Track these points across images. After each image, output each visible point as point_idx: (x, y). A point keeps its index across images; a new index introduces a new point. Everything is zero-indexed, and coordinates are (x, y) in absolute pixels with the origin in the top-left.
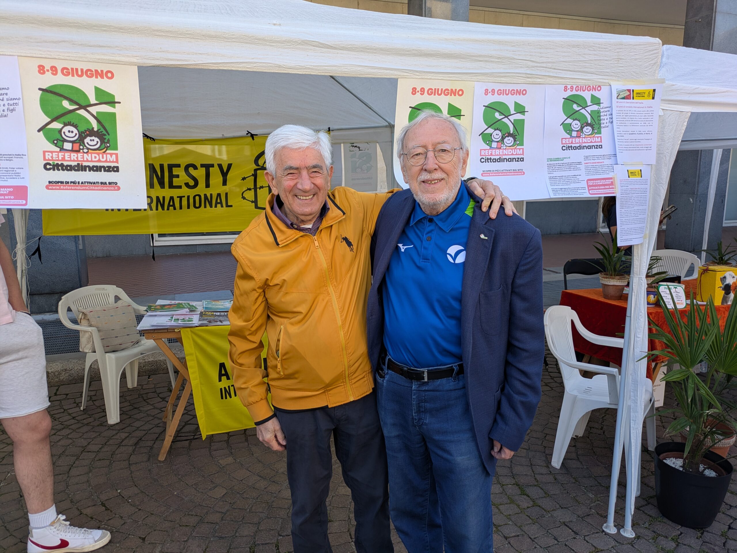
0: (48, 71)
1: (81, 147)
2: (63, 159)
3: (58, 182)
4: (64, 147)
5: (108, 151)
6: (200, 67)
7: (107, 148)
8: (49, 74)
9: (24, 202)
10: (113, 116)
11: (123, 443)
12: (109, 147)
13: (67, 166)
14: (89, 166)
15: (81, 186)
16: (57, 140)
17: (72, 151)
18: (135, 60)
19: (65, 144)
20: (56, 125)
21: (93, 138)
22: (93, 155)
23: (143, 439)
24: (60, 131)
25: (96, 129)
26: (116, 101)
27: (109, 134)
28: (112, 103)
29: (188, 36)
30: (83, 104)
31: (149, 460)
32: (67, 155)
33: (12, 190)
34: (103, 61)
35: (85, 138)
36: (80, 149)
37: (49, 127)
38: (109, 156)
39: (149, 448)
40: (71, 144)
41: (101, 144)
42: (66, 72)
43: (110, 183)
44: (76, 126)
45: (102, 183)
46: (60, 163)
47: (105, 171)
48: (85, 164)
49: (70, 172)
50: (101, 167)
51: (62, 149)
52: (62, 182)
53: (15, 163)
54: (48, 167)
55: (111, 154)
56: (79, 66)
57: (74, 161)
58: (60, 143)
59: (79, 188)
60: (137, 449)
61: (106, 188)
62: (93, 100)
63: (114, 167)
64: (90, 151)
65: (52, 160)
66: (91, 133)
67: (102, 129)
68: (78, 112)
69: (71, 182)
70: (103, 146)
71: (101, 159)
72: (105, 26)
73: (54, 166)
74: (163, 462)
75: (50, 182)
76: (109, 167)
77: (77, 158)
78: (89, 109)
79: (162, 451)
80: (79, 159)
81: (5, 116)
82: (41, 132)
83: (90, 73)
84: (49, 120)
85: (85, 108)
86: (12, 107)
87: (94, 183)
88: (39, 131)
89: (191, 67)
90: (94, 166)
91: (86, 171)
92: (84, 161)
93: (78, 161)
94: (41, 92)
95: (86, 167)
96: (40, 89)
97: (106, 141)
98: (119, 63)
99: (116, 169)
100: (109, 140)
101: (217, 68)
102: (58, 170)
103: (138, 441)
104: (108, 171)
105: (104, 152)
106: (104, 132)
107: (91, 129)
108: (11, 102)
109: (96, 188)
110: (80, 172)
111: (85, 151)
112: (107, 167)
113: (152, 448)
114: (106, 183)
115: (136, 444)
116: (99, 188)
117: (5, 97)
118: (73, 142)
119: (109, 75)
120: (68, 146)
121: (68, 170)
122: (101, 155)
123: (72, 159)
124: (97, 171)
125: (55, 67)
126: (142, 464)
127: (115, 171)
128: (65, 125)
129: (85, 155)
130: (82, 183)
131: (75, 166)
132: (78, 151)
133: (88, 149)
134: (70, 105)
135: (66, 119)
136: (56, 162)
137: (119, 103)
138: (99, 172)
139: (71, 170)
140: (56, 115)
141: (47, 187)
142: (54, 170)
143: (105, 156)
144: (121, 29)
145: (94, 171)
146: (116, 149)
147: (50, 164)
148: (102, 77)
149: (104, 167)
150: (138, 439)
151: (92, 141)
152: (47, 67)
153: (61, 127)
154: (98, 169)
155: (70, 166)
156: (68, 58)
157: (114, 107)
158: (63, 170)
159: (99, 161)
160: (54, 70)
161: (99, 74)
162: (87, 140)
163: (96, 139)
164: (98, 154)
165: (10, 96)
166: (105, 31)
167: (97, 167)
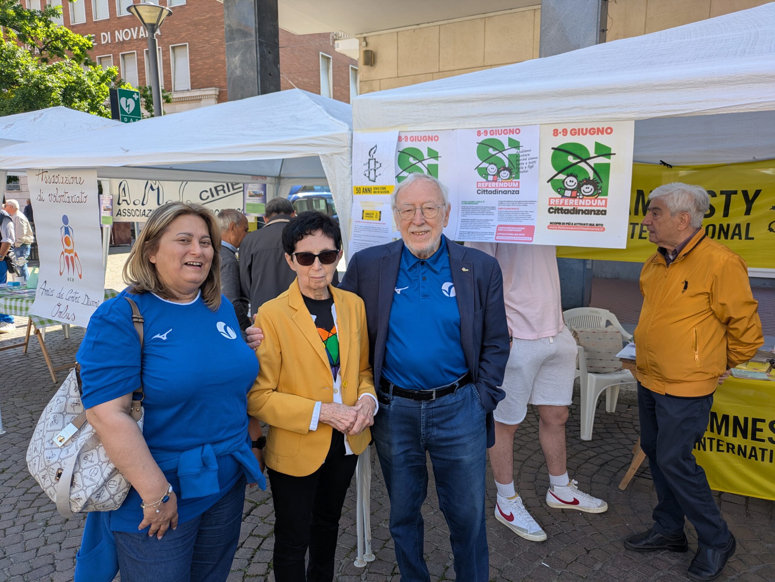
0: (560, 133)
1: (578, 194)
2: (563, 204)
3: (557, 223)
4: (565, 195)
5: (599, 197)
6: (697, 114)
7: (599, 194)
8: (560, 136)
9: (531, 239)
10: (608, 166)
11: (590, 461)
12: (600, 193)
13: (566, 210)
14: (582, 210)
15: (574, 227)
16: (560, 188)
17: (571, 197)
18: (633, 116)
19: (566, 191)
20: (561, 177)
21: (589, 186)
22: (587, 201)
23: (609, 463)
24: (563, 181)
25: (591, 179)
26: (612, 152)
27: (602, 182)
28: (608, 154)
29: (688, 86)
30: (584, 157)
31: (610, 484)
32: (566, 200)
33: (524, 228)
34: (604, 120)
35: (582, 186)
36: (577, 196)
37: (556, 178)
38: (599, 201)
39: (612, 474)
40: (570, 192)
41: (595, 191)
42: (574, 132)
43: (597, 225)
44: (576, 177)
45: (590, 225)
46: (560, 207)
47: (594, 214)
48: (579, 208)
49: (567, 215)
50: (592, 211)
51: (563, 196)
52: (560, 223)
53: (529, 208)
54: (551, 210)
55: (602, 200)
56: (584, 126)
57: (571, 205)
58: (562, 191)
59: (572, 228)
60: (601, 470)
61: (593, 229)
62: (592, 154)
63: (603, 211)
64: (585, 197)
65: (555, 205)
66: (588, 181)
67: (597, 178)
68: (579, 164)
69: (567, 223)
70: (596, 193)
71: (593, 204)
72: (611, 89)
73: (555, 210)
74: (623, 491)
75: (551, 223)
76: (598, 211)
77: (574, 203)
78: (588, 161)
79: (624, 481)
80: (575, 204)
81: (526, 172)
82: (550, 183)
83: (592, 131)
84: (556, 172)
85: (584, 161)
86: (531, 165)
87: (584, 224)
88: (548, 182)
89: (688, 115)
90: (586, 210)
91: (579, 214)
92: (579, 206)
93: (574, 205)
94: (553, 150)
95: (580, 210)
96: (553, 148)
97: (599, 188)
98: (618, 120)
99: (604, 213)
100: (601, 188)
101: (715, 113)
102: (558, 213)
103: (604, 463)
104: (598, 214)
105: (596, 198)
106: (598, 181)
107: (587, 178)
108: (531, 161)
109: (585, 229)
110: (575, 215)
111: (581, 197)
112: (597, 210)
113: (615, 474)
114: (593, 225)
115: (601, 465)
116: (588, 229)
117: (528, 157)
118: (572, 190)
119: (609, 131)
120: (568, 193)
121: (565, 213)
122: (593, 201)
123: (569, 204)
124: (588, 214)
125: (566, 130)
126: (603, 485)
127: (602, 214)
128: (568, 176)
129: (581, 200)
130: (575, 224)
131: (571, 210)
132: (575, 197)
133: (583, 195)
134: (574, 159)
135: (569, 171)
136: (557, 207)
137: (615, 154)
138: (589, 215)
139: (567, 213)
140: (562, 168)
141: (548, 227)
142: (555, 213)
143: (596, 201)
144: (625, 89)
145: (586, 214)
146: (606, 194)
147: (552, 208)
148: (602, 133)
149: (594, 211)
150: (604, 462)
151: (587, 189)
152: (560, 130)
153: (564, 178)
154: (588, 212)
155: (568, 210)
156: (576, 121)
157: (610, 158)
158: (562, 213)
159: (591, 205)
160: (565, 132)
161: (600, 131)
162: (584, 188)
163: (591, 187)
164: (591, 200)
165: (532, 156)
166: (610, 93)
167: (588, 210)
